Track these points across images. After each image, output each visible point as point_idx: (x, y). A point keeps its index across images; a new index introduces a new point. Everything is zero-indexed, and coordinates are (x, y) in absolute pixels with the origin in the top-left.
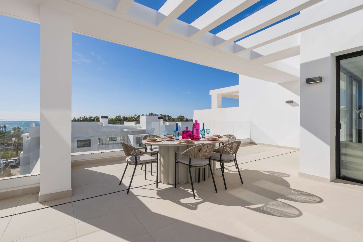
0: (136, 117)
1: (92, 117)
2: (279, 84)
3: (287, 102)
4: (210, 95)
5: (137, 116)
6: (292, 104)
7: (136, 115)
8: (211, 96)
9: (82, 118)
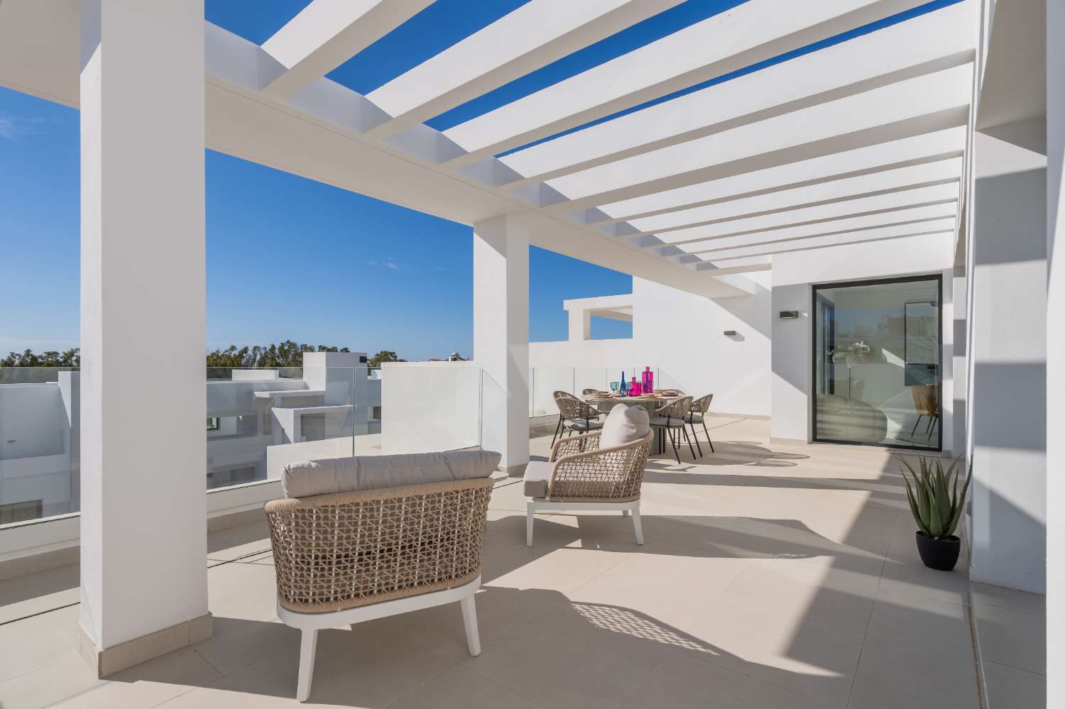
0: (233, 353)
1: (56, 354)
2: (712, 299)
3: (727, 333)
4: (565, 309)
5: (236, 352)
6: (732, 336)
7: (233, 348)
8: (567, 313)
9: (17, 357)
